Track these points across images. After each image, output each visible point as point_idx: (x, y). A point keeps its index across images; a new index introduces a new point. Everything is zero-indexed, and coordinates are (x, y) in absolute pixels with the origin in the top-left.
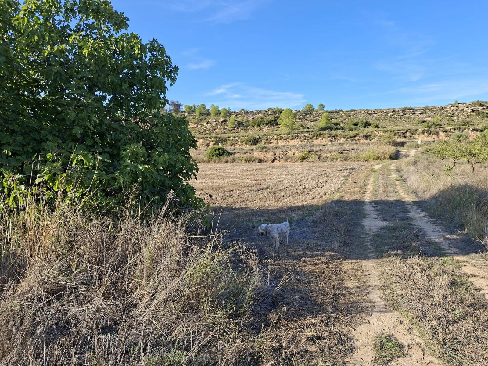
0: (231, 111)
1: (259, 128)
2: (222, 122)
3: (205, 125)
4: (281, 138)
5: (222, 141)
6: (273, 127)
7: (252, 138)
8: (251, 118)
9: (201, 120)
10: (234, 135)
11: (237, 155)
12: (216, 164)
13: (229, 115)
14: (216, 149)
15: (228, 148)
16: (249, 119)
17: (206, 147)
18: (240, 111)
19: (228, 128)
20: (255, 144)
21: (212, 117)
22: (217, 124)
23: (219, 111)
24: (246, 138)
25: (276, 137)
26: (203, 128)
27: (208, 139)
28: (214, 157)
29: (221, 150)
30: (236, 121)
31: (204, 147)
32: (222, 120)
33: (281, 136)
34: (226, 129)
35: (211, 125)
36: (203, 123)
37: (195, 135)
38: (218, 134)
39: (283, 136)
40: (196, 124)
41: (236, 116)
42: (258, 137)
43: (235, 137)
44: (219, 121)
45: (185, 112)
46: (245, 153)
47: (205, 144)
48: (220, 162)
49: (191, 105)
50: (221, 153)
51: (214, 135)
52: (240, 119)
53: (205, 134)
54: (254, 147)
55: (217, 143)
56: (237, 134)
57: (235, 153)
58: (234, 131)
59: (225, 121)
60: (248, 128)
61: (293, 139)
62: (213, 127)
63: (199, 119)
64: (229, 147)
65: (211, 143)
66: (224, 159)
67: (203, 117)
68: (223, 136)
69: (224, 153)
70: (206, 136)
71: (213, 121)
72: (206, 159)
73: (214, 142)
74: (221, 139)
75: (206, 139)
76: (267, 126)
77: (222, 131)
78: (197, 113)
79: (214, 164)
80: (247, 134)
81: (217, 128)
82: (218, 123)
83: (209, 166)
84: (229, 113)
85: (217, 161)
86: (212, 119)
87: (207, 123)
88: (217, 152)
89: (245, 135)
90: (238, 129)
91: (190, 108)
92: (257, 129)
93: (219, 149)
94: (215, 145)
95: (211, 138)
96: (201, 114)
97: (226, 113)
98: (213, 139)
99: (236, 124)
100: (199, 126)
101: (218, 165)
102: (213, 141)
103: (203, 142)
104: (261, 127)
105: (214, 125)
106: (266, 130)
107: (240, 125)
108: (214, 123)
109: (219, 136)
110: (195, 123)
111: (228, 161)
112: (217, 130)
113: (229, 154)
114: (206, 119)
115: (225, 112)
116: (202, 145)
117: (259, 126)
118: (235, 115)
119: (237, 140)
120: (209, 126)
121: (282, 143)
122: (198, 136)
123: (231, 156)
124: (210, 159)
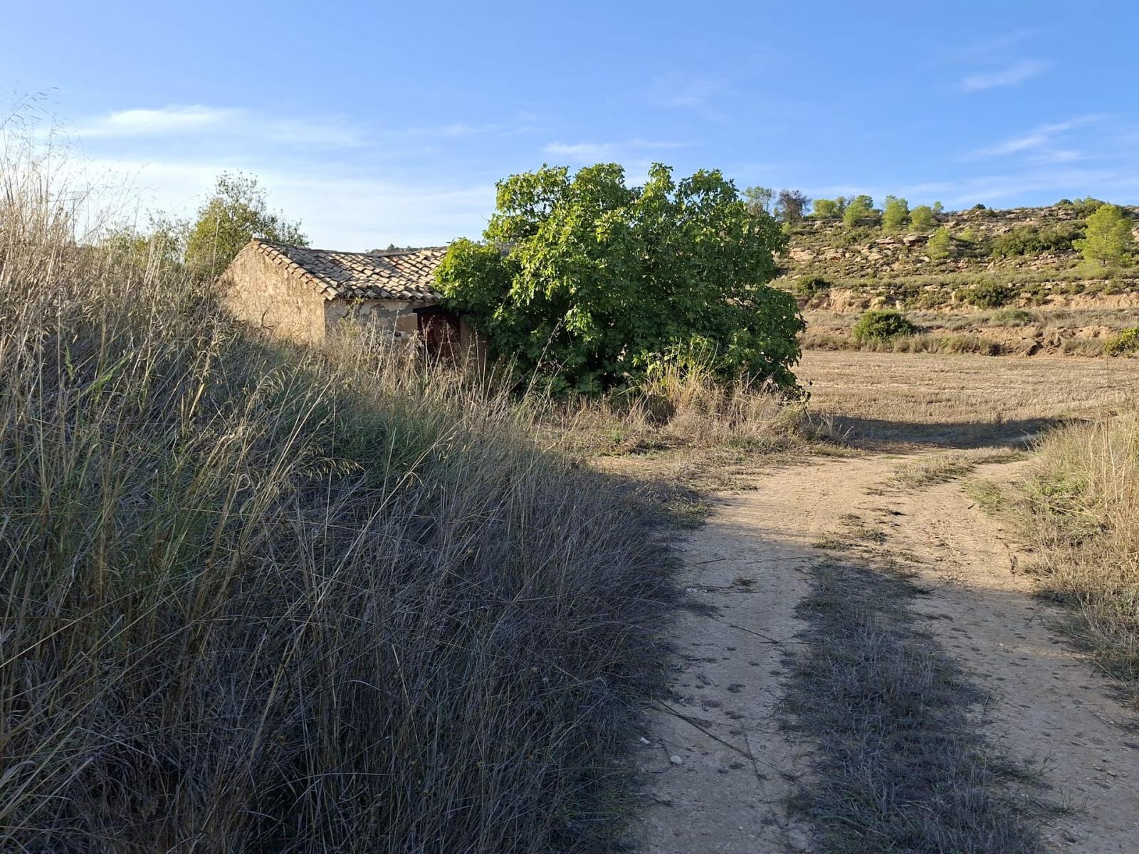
0: (944, 212)
1: (1019, 259)
2: (913, 243)
3: (865, 251)
4: (1080, 289)
5: (905, 294)
6: (1063, 257)
7: (991, 289)
8: (1000, 229)
9: (855, 239)
10: (941, 278)
11: (936, 334)
12: (875, 353)
13: (935, 222)
14: (880, 318)
15: (916, 314)
16: (995, 234)
17: (861, 309)
18: (972, 212)
19: (927, 259)
20: (997, 304)
21: (885, 231)
22: (895, 251)
23: (908, 212)
24: (972, 287)
25: (1063, 285)
26: (858, 259)
27: (868, 288)
28: (874, 338)
29: (891, 321)
30: (952, 239)
31: (855, 311)
32: (912, 238)
33: (1081, 282)
34: (921, 261)
35: (881, 250)
36: (859, 248)
37: (835, 278)
38: (898, 276)
39: (1087, 283)
40: (840, 250)
41: (957, 224)
42: (1010, 285)
43: (943, 285)
44: (905, 240)
45: (813, 219)
46: (956, 329)
47: (858, 302)
48: (890, 349)
49: (833, 198)
50: (892, 327)
51: (886, 280)
52: (964, 235)
53: (862, 276)
54: (991, 313)
55: (890, 300)
56: (949, 277)
57: (931, 328)
58: (943, 267)
59: (921, 241)
60: (986, 259)
61: (1116, 291)
62: (887, 256)
63: (849, 236)
64: (924, 311)
65: (875, 301)
66: (898, 341)
67: (860, 230)
68: (911, 280)
69: (900, 327)
70: (862, 281)
71: (887, 241)
72: (853, 339)
73: (883, 298)
74: (901, 290)
75: (861, 289)
76: (1045, 254)
77: (910, 267)
78: (846, 222)
79: (871, 354)
80: (979, 276)
81: (897, 259)
82: (900, 246)
83: (857, 356)
84: (936, 219)
85: (880, 345)
86: (884, 236)
87: (870, 248)
88: (881, 325)
89: (972, 279)
90: (956, 261)
91: (829, 206)
92: (1012, 261)
93: (888, 317)
94: (885, 306)
95: (874, 287)
96: (857, 223)
97: (927, 219)
98: (881, 289)
99: (952, 248)
100: (847, 255)
101: (879, 356)
102: (879, 295)
103: (853, 298)
104: (1027, 256)
105: (889, 253)
106: (1041, 265)
107: (964, 249)
108: (890, 246)
109: (898, 281)
110: (838, 247)
111: (908, 347)
112: (896, 266)
113: (914, 330)
114: (867, 236)
115: (922, 215)
116: (851, 305)
117: (1022, 253)
118: (952, 224)
119: (947, 293)
120: (874, 255)
121: (1079, 303)
122: (842, 281)
123: (917, 335)
124: (863, 341)
